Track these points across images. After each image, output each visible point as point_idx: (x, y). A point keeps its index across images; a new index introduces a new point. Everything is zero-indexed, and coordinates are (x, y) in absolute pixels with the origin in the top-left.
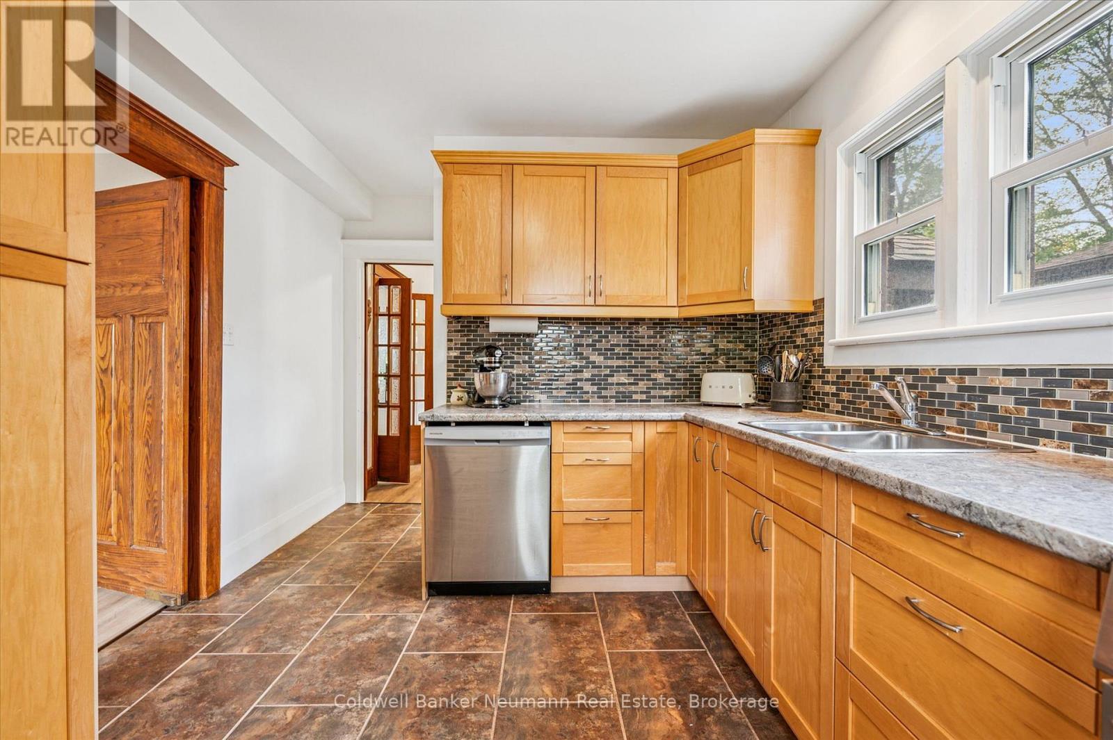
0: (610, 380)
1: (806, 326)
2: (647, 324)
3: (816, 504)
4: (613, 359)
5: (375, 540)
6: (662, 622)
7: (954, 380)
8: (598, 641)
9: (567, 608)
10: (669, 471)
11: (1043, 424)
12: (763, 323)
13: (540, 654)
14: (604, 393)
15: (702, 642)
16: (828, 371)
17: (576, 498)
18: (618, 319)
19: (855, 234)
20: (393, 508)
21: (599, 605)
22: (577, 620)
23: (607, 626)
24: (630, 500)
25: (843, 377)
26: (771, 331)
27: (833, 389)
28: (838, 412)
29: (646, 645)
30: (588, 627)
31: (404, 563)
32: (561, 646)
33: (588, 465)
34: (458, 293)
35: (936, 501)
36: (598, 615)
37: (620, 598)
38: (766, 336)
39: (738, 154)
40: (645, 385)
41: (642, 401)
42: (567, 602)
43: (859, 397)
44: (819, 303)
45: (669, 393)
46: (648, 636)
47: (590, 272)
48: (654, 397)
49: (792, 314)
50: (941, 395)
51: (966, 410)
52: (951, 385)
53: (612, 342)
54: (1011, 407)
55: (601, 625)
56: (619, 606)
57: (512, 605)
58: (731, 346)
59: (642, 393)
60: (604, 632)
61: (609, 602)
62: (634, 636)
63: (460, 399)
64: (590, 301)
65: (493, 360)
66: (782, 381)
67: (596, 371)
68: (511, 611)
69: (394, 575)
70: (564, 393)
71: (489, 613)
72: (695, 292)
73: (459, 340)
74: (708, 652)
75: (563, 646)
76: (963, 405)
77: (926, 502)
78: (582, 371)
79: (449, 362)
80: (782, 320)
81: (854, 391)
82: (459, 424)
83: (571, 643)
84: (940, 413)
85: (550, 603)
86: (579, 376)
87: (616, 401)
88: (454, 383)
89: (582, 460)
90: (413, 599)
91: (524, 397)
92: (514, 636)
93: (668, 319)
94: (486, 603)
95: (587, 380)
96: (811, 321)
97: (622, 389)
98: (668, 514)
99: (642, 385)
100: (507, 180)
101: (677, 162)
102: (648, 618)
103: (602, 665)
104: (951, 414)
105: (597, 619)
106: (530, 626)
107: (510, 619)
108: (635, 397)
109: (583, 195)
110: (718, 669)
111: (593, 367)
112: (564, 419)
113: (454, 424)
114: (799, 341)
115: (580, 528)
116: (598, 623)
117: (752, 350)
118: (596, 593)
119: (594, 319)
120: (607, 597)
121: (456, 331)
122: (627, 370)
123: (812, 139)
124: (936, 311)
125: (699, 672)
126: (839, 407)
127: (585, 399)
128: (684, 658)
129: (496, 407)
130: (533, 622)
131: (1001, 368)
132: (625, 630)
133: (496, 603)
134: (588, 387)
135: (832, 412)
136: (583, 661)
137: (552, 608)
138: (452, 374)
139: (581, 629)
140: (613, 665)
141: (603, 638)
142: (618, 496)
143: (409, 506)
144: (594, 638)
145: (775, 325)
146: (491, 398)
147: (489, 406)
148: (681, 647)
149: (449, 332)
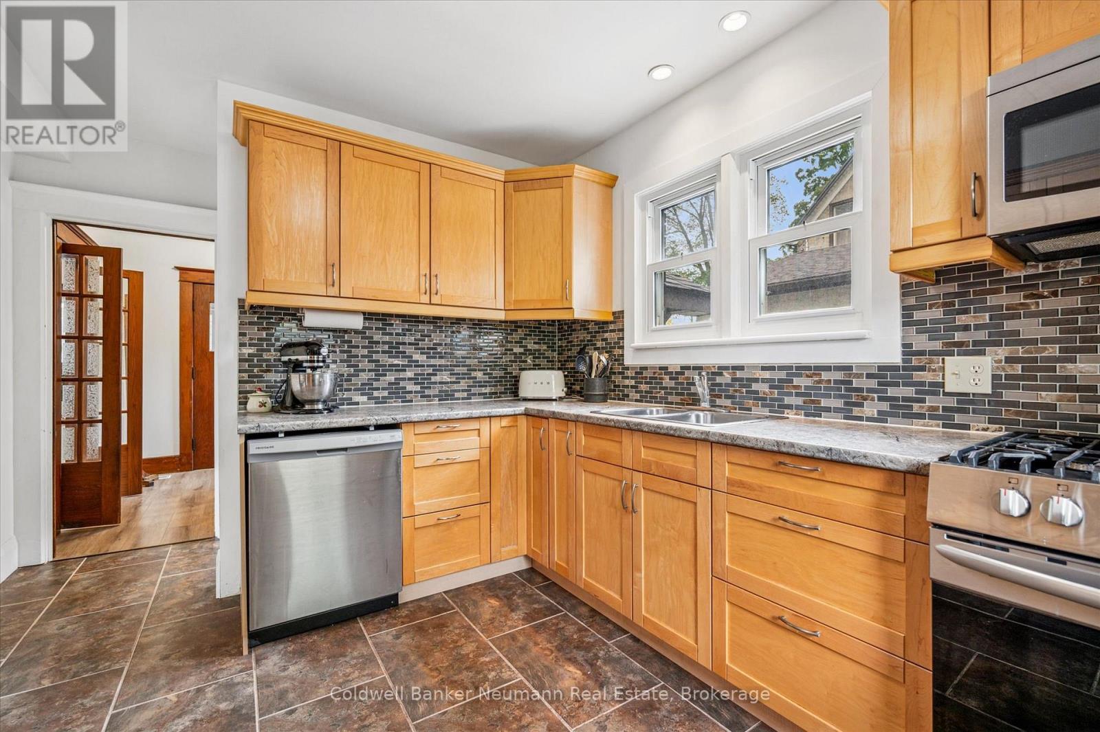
0: (433, 379)
1: (607, 332)
2: (468, 324)
3: (689, 467)
4: (435, 358)
5: (113, 605)
6: (520, 601)
7: (729, 373)
8: (473, 634)
9: (425, 614)
10: (511, 461)
11: (787, 400)
12: (562, 328)
13: (425, 663)
14: (427, 392)
15: (559, 607)
16: (627, 369)
17: (427, 500)
18: (441, 318)
19: (648, 263)
20: (114, 560)
21: (455, 602)
22: (441, 621)
23: (474, 618)
24: (478, 493)
25: (642, 373)
26: (571, 334)
27: (633, 382)
28: (636, 400)
29: (516, 623)
30: (456, 624)
31: (182, 621)
32: (441, 650)
33: (437, 465)
34: (270, 278)
35: (806, 450)
36: (459, 611)
37: (470, 591)
38: (565, 339)
39: (560, 182)
40: (466, 383)
41: (463, 399)
42: (421, 608)
43: (656, 388)
44: (619, 315)
45: (487, 390)
46: (514, 616)
47: (425, 270)
48: (475, 394)
49: (592, 321)
50: (720, 385)
51: (737, 394)
52: (727, 377)
53: (435, 341)
54: (767, 390)
55: (466, 619)
56: (474, 598)
57: (363, 628)
58: (536, 347)
59: (463, 391)
60: (474, 624)
61: (462, 597)
62: (503, 619)
63: (263, 405)
64: (425, 299)
65: (316, 359)
66: (593, 377)
67: (419, 370)
68: (366, 634)
69: (178, 639)
70: (386, 393)
71: (342, 644)
72: (520, 298)
73: (255, 334)
74: (568, 613)
75: (443, 649)
76: (736, 391)
77: (798, 452)
78: (405, 371)
79: (240, 360)
80: (581, 326)
81: (651, 383)
82: (289, 434)
83: (450, 644)
84: (720, 397)
85: (404, 614)
86: (402, 375)
87: (439, 400)
88: (248, 387)
89: (432, 461)
90: (228, 658)
91: (340, 399)
92: (386, 656)
93: (486, 321)
94: (331, 635)
95: (410, 379)
96: (611, 328)
97: (445, 388)
98: (511, 502)
99: (463, 384)
100: (333, 157)
101: (503, 176)
102: (505, 600)
103: (489, 653)
104: (727, 397)
105: (460, 615)
106: (398, 641)
107: (370, 642)
108: (457, 395)
109: (417, 191)
110: (582, 623)
111: (416, 366)
112: (416, 420)
113: (282, 435)
114: (599, 344)
115: (432, 529)
116: (463, 618)
117: (552, 351)
118: (444, 592)
119: (417, 317)
120: (458, 592)
121: (250, 323)
122: (449, 369)
123: (611, 182)
124: (711, 326)
125: (570, 630)
126: (638, 396)
127: (408, 398)
128: (553, 624)
129: (320, 412)
130: (397, 637)
131: (760, 365)
132: (492, 616)
133: (343, 631)
134: (411, 387)
135: (632, 400)
136: (471, 656)
137: (411, 617)
138: (245, 376)
139: (451, 628)
140: (500, 649)
141: (477, 630)
142: (467, 492)
143: (139, 553)
144: (469, 633)
145: (575, 330)
146: (312, 402)
147: (312, 412)
148: (546, 616)
149: (241, 324)
